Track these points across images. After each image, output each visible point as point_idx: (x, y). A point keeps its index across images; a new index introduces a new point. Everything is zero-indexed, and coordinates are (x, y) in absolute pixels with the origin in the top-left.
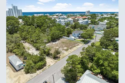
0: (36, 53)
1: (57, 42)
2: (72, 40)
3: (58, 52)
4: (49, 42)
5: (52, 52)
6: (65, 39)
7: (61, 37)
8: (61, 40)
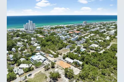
0: (55, 54)
1: (61, 50)
2: (66, 49)
3: (61, 54)
4: (58, 50)
5: (60, 53)
6: (64, 49)
7: (63, 48)
8: (63, 49)
